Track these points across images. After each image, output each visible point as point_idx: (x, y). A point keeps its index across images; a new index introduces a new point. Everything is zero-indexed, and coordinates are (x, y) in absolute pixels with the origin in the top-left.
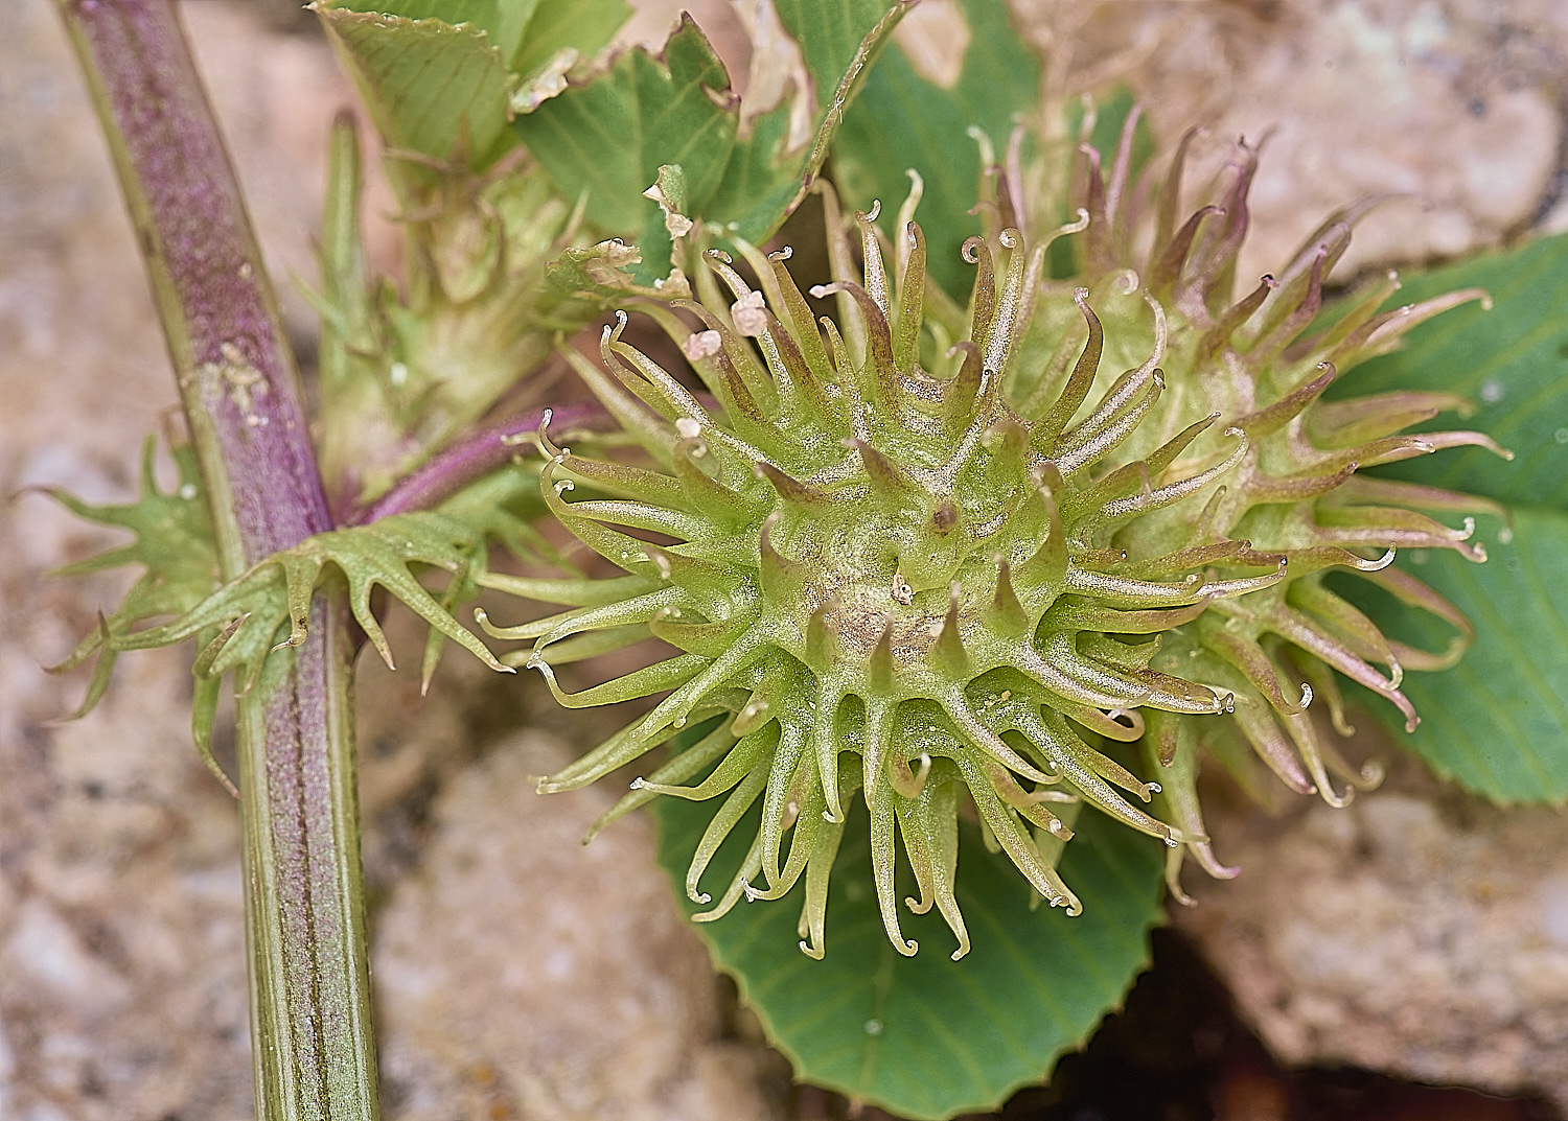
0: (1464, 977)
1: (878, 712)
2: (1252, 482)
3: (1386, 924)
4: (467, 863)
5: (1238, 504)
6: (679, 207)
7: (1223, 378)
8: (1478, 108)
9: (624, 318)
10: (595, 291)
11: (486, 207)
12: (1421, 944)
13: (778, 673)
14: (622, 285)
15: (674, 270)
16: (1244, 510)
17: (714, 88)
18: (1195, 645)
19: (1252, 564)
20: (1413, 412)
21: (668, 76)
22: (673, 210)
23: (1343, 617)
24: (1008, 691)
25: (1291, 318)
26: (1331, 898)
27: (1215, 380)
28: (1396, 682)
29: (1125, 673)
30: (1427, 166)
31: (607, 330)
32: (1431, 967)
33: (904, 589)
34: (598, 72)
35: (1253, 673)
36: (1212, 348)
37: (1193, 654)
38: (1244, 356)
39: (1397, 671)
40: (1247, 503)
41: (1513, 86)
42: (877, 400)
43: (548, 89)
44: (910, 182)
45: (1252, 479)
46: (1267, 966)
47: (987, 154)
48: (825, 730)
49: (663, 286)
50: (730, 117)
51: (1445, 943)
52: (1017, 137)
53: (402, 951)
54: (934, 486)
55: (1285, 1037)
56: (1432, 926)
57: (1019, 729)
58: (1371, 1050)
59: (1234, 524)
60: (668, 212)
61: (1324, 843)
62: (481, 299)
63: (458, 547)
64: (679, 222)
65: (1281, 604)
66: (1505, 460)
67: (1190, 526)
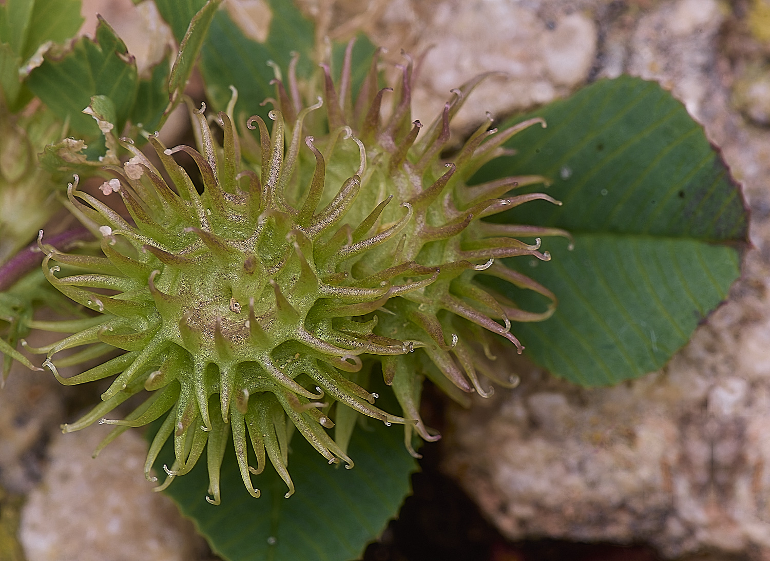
0: (593, 484)
1: (226, 372)
2: (423, 231)
3: (550, 461)
4: (65, 477)
5: (417, 243)
6: (104, 116)
7: (404, 178)
8: (551, 26)
9: (77, 178)
10: (67, 166)
11: (21, 130)
12: (568, 470)
13: (174, 356)
14: (81, 161)
15: (108, 151)
16: (421, 246)
17: (122, 53)
18: (406, 321)
19: (423, 274)
20: (505, 186)
21: (100, 50)
22: (102, 118)
23: (479, 296)
24: (298, 354)
25: (436, 143)
26: (520, 451)
27: (400, 179)
28: (508, 329)
29: (359, 338)
30: (527, 59)
31: (70, 185)
32: (575, 481)
33: (236, 305)
34: (67, 52)
35: (430, 331)
36: (396, 163)
37: (405, 325)
38: (415, 166)
39: (508, 323)
40: (421, 243)
41: (568, 12)
42: (212, 207)
43: (35, 63)
44: (231, 92)
45: (423, 229)
46: (493, 490)
47: (278, 75)
48: (200, 384)
49: (103, 160)
50: (133, 67)
51: (581, 468)
52: (293, 63)
53: (34, 527)
54: (245, 249)
55: (507, 525)
56: (573, 461)
57: (306, 372)
58: (554, 528)
59: (416, 254)
60: (97, 120)
61: (512, 421)
62: (23, 179)
63: (15, 309)
64: (106, 125)
65: (447, 293)
66: (558, 205)
67: (392, 257)
